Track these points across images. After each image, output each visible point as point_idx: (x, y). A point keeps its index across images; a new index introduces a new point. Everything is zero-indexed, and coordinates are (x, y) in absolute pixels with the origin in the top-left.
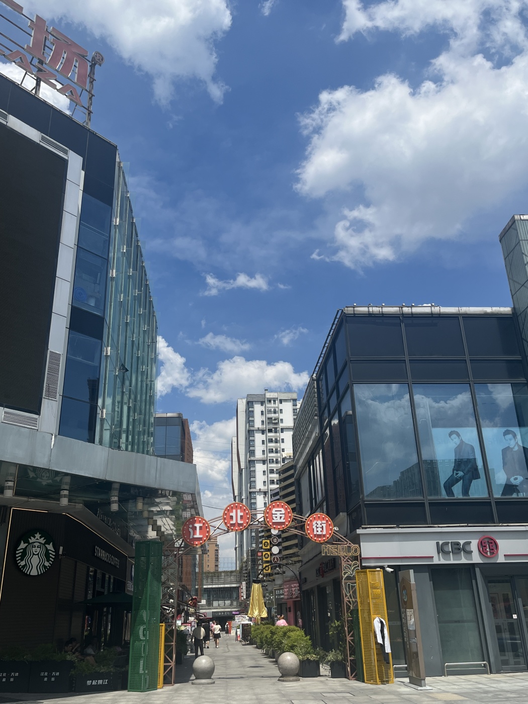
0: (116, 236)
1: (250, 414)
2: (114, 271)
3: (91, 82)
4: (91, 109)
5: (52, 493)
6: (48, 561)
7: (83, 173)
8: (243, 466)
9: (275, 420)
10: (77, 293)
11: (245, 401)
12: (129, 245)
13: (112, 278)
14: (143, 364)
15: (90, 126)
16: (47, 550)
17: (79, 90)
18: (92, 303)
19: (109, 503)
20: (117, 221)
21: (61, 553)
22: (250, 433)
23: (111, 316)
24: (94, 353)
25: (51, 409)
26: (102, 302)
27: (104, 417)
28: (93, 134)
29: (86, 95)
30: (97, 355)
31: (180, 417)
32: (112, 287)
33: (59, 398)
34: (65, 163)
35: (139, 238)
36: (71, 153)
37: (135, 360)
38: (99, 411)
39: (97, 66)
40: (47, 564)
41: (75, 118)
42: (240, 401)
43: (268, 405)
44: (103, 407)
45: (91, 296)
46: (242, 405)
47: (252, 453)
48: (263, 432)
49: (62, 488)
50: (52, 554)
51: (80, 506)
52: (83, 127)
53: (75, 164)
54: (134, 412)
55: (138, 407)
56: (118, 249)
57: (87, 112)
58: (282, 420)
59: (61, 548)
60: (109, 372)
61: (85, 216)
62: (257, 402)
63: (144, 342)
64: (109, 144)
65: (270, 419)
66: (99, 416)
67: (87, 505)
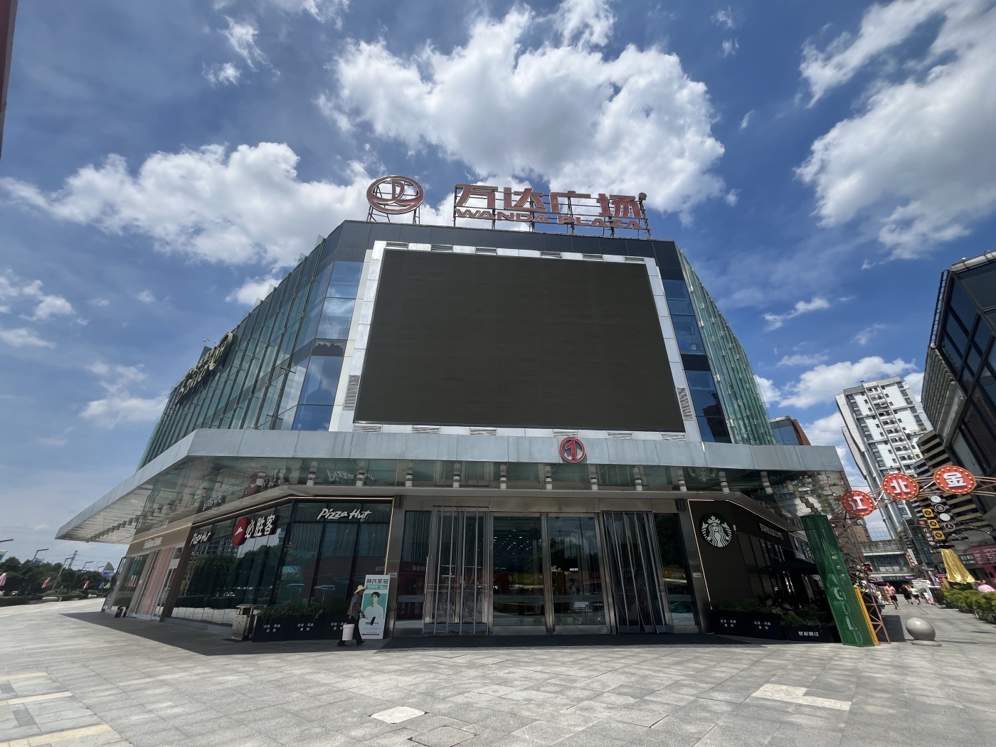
0: (694, 299)
1: (853, 406)
2: (702, 322)
3: (643, 213)
4: (649, 228)
5: (714, 485)
6: (728, 536)
7: (658, 268)
8: (863, 449)
9: (883, 404)
10: (681, 345)
11: (843, 396)
12: (705, 302)
13: (702, 327)
14: (745, 383)
15: (651, 238)
16: (724, 529)
17: (637, 221)
18: (694, 348)
19: (763, 488)
20: (691, 289)
21: (735, 529)
22: (860, 421)
23: (711, 353)
24: (709, 381)
25: (691, 426)
26: (701, 345)
27: (733, 425)
28: (656, 242)
29: (642, 222)
30: (711, 382)
31: (788, 419)
32: (705, 333)
33: (694, 418)
34: (643, 267)
35: (710, 296)
36: (646, 259)
37: (739, 382)
38: (727, 422)
39: (643, 201)
40: (727, 538)
41: (641, 238)
42: (837, 397)
43: (869, 394)
44: (729, 418)
45: (692, 344)
46: (842, 400)
47: (870, 437)
48: (874, 417)
49: (721, 480)
50: (729, 531)
51: (738, 493)
52: (648, 241)
53: (651, 264)
54: (753, 419)
55: (754, 415)
56: (699, 306)
57: (646, 231)
58: (891, 403)
59: (734, 526)
60: (724, 393)
61: (669, 294)
62: (856, 394)
63: (740, 367)
64: (668, 242)
65: (878, 404)
66: (728, 425)
67: (744, 492)
